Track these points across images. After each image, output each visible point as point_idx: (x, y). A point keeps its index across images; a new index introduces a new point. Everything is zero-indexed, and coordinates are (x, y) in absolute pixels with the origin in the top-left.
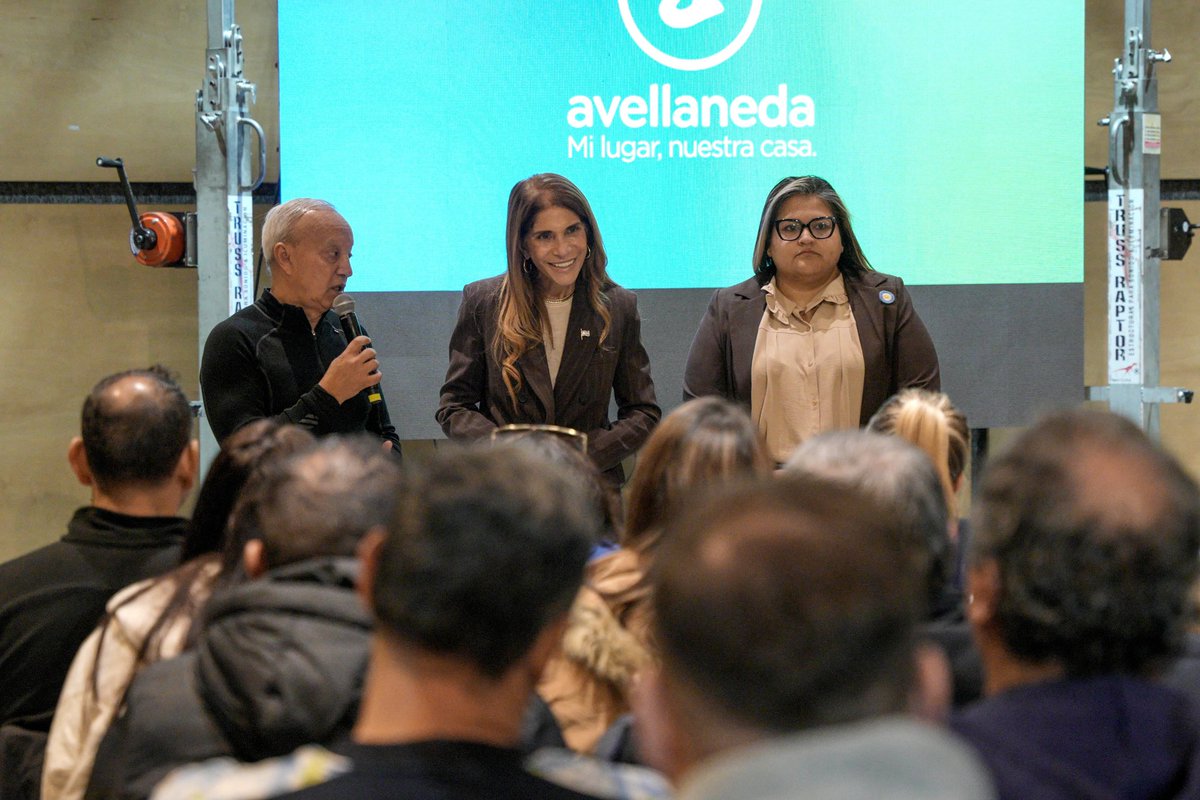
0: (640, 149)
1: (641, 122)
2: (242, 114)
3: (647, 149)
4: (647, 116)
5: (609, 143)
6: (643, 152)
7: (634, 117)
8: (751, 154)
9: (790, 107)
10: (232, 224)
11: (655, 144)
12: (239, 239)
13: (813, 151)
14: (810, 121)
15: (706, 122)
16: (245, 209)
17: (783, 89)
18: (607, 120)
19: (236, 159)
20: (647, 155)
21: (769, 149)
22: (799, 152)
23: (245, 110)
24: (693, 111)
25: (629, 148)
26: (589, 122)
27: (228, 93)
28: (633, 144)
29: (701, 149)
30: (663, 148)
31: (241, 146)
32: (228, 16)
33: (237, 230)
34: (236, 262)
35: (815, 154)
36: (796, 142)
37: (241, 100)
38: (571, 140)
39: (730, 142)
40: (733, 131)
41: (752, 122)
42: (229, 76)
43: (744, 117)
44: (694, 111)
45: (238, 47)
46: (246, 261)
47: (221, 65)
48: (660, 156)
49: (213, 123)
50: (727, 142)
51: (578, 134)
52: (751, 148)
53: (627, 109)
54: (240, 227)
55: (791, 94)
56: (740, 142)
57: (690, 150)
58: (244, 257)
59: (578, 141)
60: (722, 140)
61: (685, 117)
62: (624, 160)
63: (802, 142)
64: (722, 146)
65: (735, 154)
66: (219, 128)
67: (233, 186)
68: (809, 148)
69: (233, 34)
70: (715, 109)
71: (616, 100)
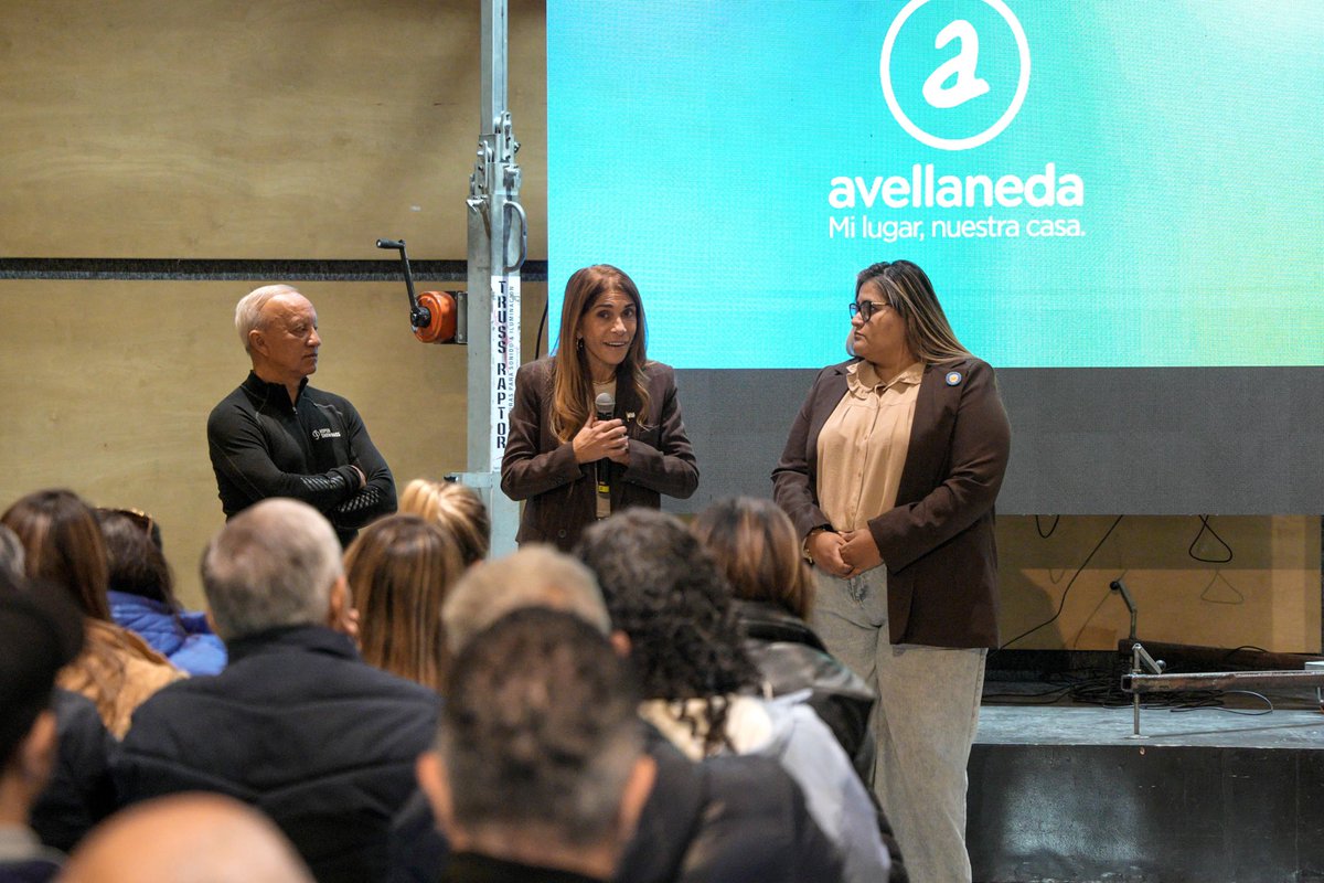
0: (902, 229)
1: (905, 202)
2: (510, 198)
3: (910, 229)
4: (910, 196)
5: (870, 224)
6: (905, 232)
7: (896, 197)
8: (1017, 234)
9: (1058, 186)
10: (495, 303)
11: (916, 224)
12: (503, 317)
13: (1081, 230)
14: (1079, 200)
15: (970, 202)
16: (512, 288)
17: (1050, 168)
18: (869, 201)
19: (502, 241)
20: (910, 235)
21: (1035, 228)
22: (1066, 232)
23: (514, 193)
24: (957, 191)
25: (890, 229)
26: (850, 202)
27: (494, 178)
28: (895, 224)
29: (963, 229)
30: (925, 229)
31: (507, 228)
32: (500, 104)
33: (501, 309)
34: (500, 339)
35: (1083, 234)
36: (1063, 222)
37: (509, 182)
38: (832, 220)
39: (995, 222)
40: (998, 211)
41: (1017, 202)
42: (497, 160)
43: (1008, 196)
44: (960, 191)
45: (507, 132)
46: (512, 338)
47: (489, 150)
48: (922, 235)
49: (479, 206)
50: (991, 221)
51: (840, 214)
52: (1017, 227)
53: (889, 189)
54: (505, 306)
55: (1058, 174)
56: (1004, 222)
57: (954, 230)
58: (509, 335)
59: (839, 221)
60: (987, 219)
61: (949, 197)
62: (886, 240)
63: (1070, 221)
64: (987, 226)
65: (999, 234)
66: (485, 209)
67: (498, 266)
68: (1078, 227)
69: (502, 120)
70: (979, 189)
71: (879, 180)
